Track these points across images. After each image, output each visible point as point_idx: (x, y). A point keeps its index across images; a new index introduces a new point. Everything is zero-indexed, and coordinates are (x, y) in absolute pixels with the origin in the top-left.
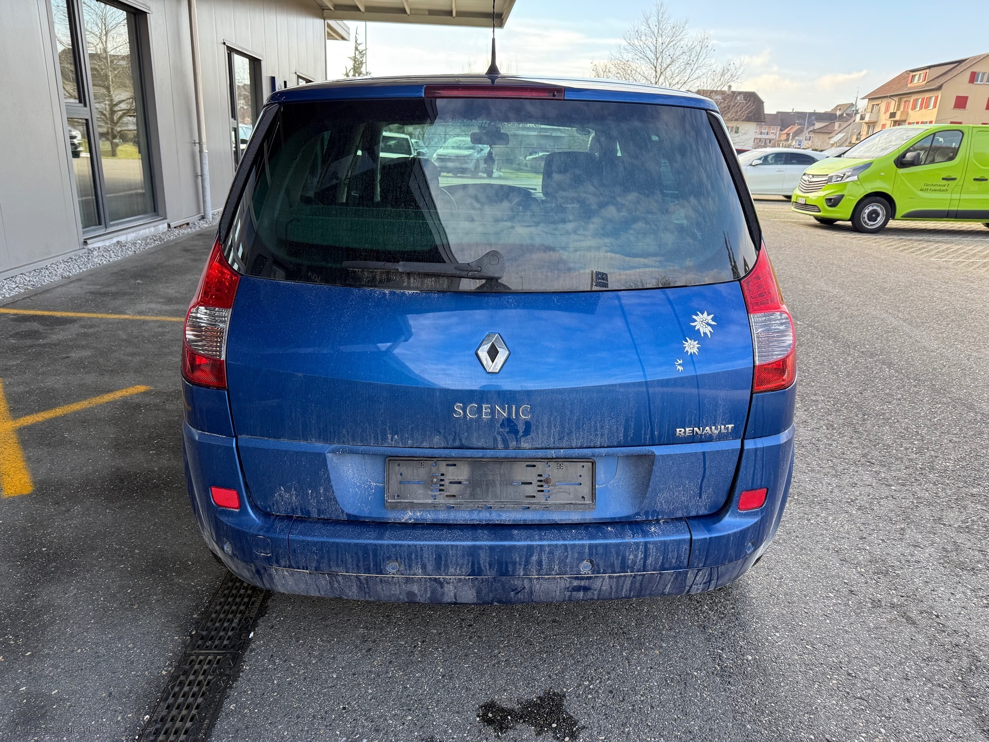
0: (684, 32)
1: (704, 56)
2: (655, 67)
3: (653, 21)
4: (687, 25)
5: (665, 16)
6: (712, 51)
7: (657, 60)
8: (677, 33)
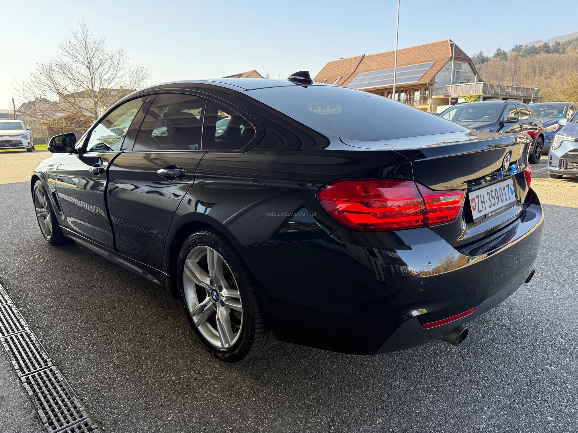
0: (104, 45)
1: (122, 62)
2: (89, 68)
3: (80, 36)
4: (105, 41)
5: (89, 34)
6: (127, 59)
7: (89, 63)
8: (100, 46)
